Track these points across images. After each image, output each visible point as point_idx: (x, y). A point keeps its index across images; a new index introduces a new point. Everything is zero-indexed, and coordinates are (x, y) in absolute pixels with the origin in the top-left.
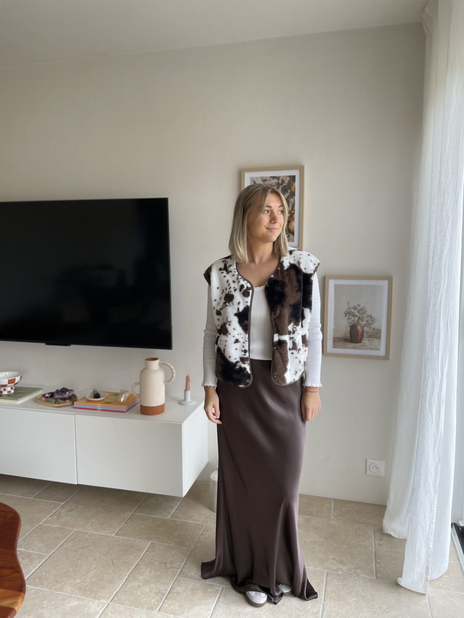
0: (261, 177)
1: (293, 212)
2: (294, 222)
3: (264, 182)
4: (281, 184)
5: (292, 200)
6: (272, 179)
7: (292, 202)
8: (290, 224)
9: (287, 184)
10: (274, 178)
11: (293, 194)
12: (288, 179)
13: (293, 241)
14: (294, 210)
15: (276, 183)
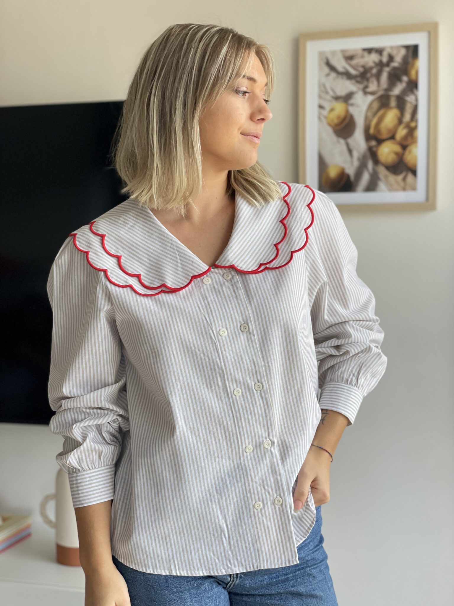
0: (343, 51)
1: (413, 124)
2: (416, 147)
3: (350, 62)
4: (388, 65)
5: (410, 99)
6: (366, 54)
7: (411, 103)
8: (407, 152)
9: (400, 63)
10: (370, 51)
11: (413, 85)
12: (403, 52)
13: (414, 188)
14: (417, 121)
15: (374, 62)
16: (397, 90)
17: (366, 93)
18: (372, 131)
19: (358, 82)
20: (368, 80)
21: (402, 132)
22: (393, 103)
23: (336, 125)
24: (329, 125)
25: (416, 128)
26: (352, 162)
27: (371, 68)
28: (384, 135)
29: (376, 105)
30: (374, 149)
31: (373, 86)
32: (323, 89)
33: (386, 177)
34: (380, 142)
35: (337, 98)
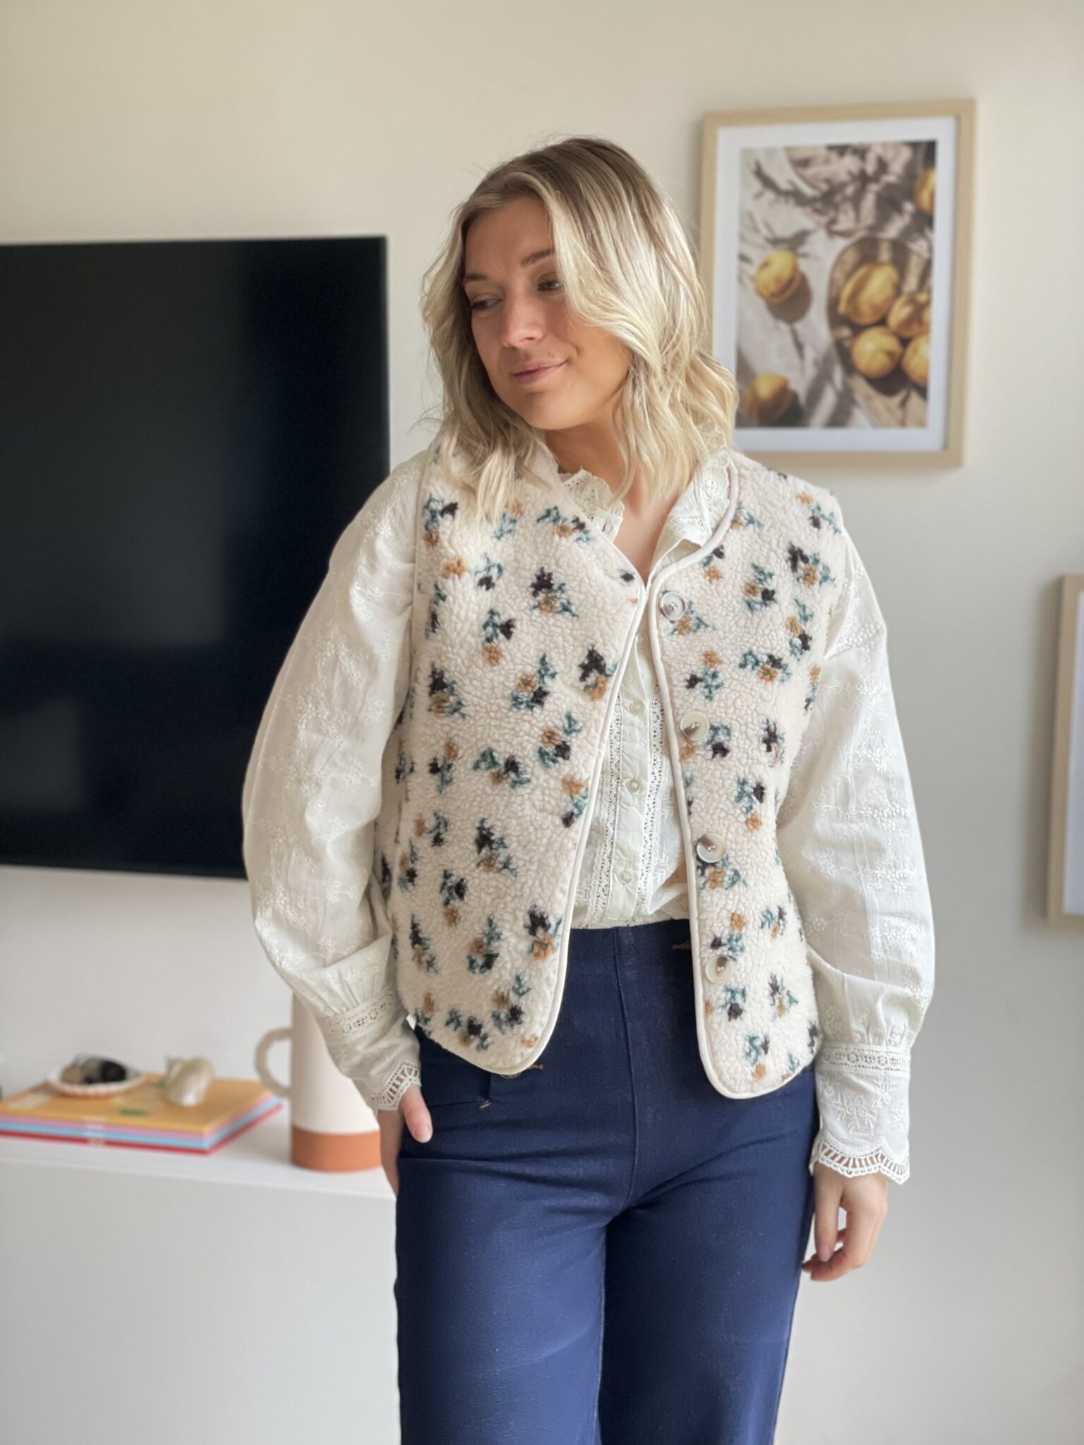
0: (789, 150)
1: (922, 298)
2: (928, 342)
3: (801, 170)
4: (875, 178)
5: (918, 246)
6: (834, 156)
7: (919, 255)
8: (910, 351)
9: (899, 177)
10: (841, 150)
11: (924, 220)
12: (906, 154)
13: (922, 423)
14: (929, 292)
15: (850, 173)
16: (893, 229)
17: (832, 233)
18: (842, 308)
19: (818, 211)
20: (836, 207)
21: (900, 312)
22: (885, 254)
23: (773, 295)
24: (760, 294)
25: (927, 304)
26: (802, 369)
27: (843, 185)
28: (867, 316)
29: (851, 258)
30: (847, 344)
31: (846, 221)
32: (748, 223)
33: (868, 398)
34: (858, 330)
35: (775, 242)
